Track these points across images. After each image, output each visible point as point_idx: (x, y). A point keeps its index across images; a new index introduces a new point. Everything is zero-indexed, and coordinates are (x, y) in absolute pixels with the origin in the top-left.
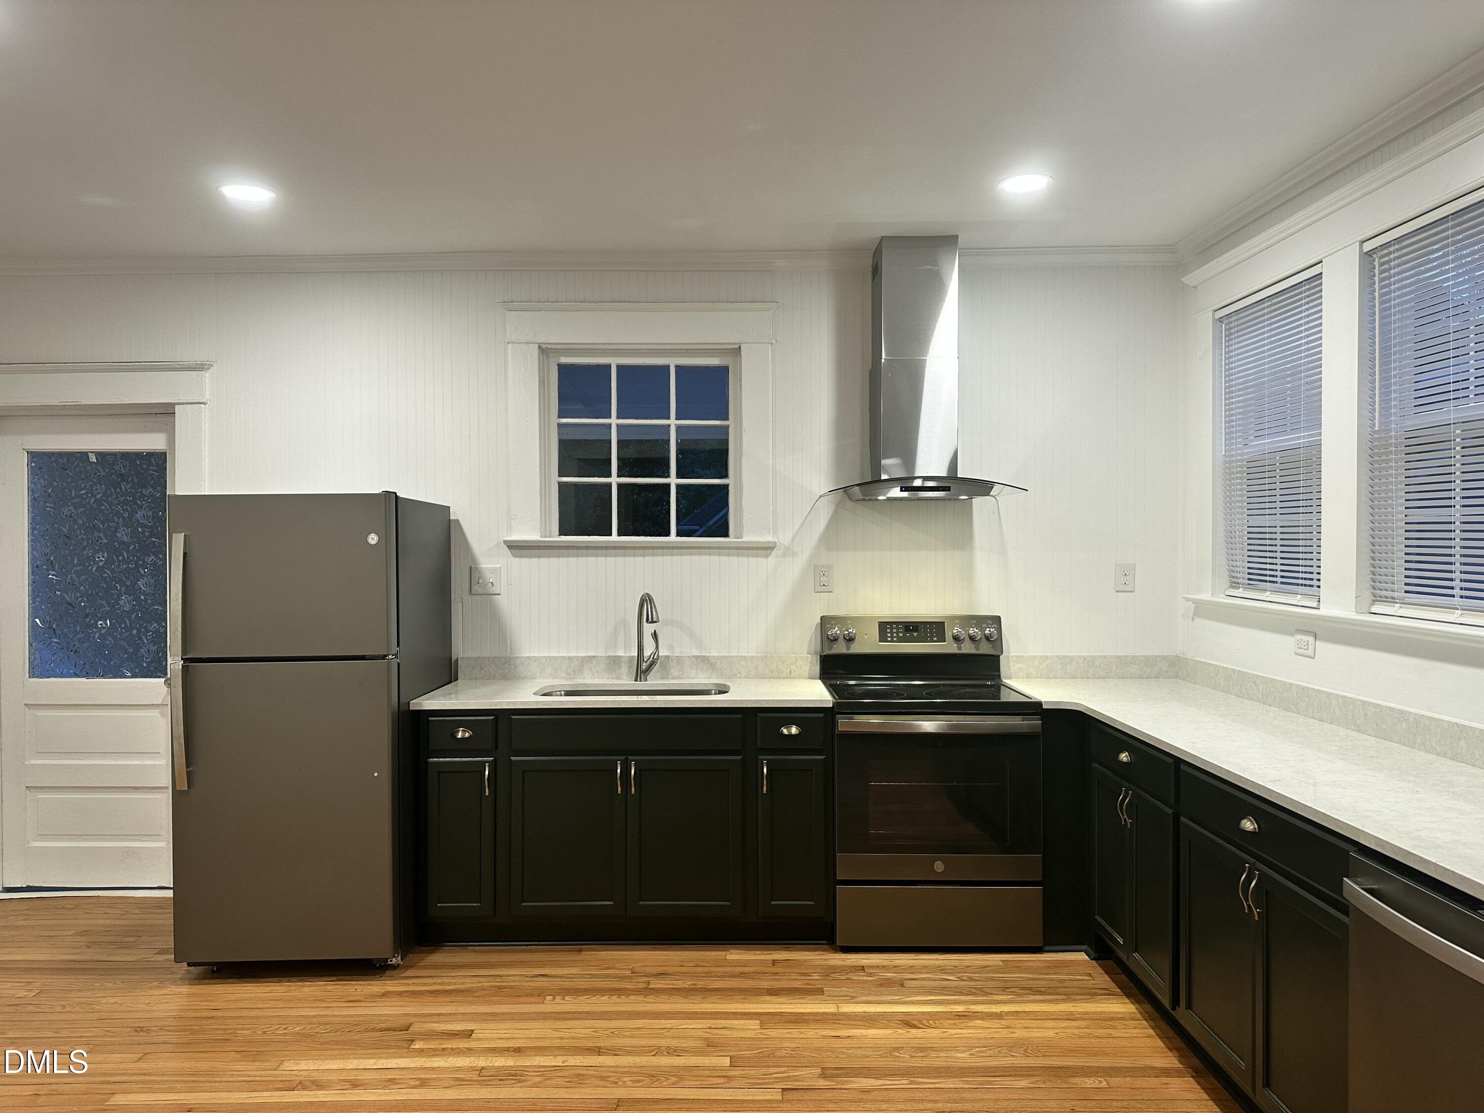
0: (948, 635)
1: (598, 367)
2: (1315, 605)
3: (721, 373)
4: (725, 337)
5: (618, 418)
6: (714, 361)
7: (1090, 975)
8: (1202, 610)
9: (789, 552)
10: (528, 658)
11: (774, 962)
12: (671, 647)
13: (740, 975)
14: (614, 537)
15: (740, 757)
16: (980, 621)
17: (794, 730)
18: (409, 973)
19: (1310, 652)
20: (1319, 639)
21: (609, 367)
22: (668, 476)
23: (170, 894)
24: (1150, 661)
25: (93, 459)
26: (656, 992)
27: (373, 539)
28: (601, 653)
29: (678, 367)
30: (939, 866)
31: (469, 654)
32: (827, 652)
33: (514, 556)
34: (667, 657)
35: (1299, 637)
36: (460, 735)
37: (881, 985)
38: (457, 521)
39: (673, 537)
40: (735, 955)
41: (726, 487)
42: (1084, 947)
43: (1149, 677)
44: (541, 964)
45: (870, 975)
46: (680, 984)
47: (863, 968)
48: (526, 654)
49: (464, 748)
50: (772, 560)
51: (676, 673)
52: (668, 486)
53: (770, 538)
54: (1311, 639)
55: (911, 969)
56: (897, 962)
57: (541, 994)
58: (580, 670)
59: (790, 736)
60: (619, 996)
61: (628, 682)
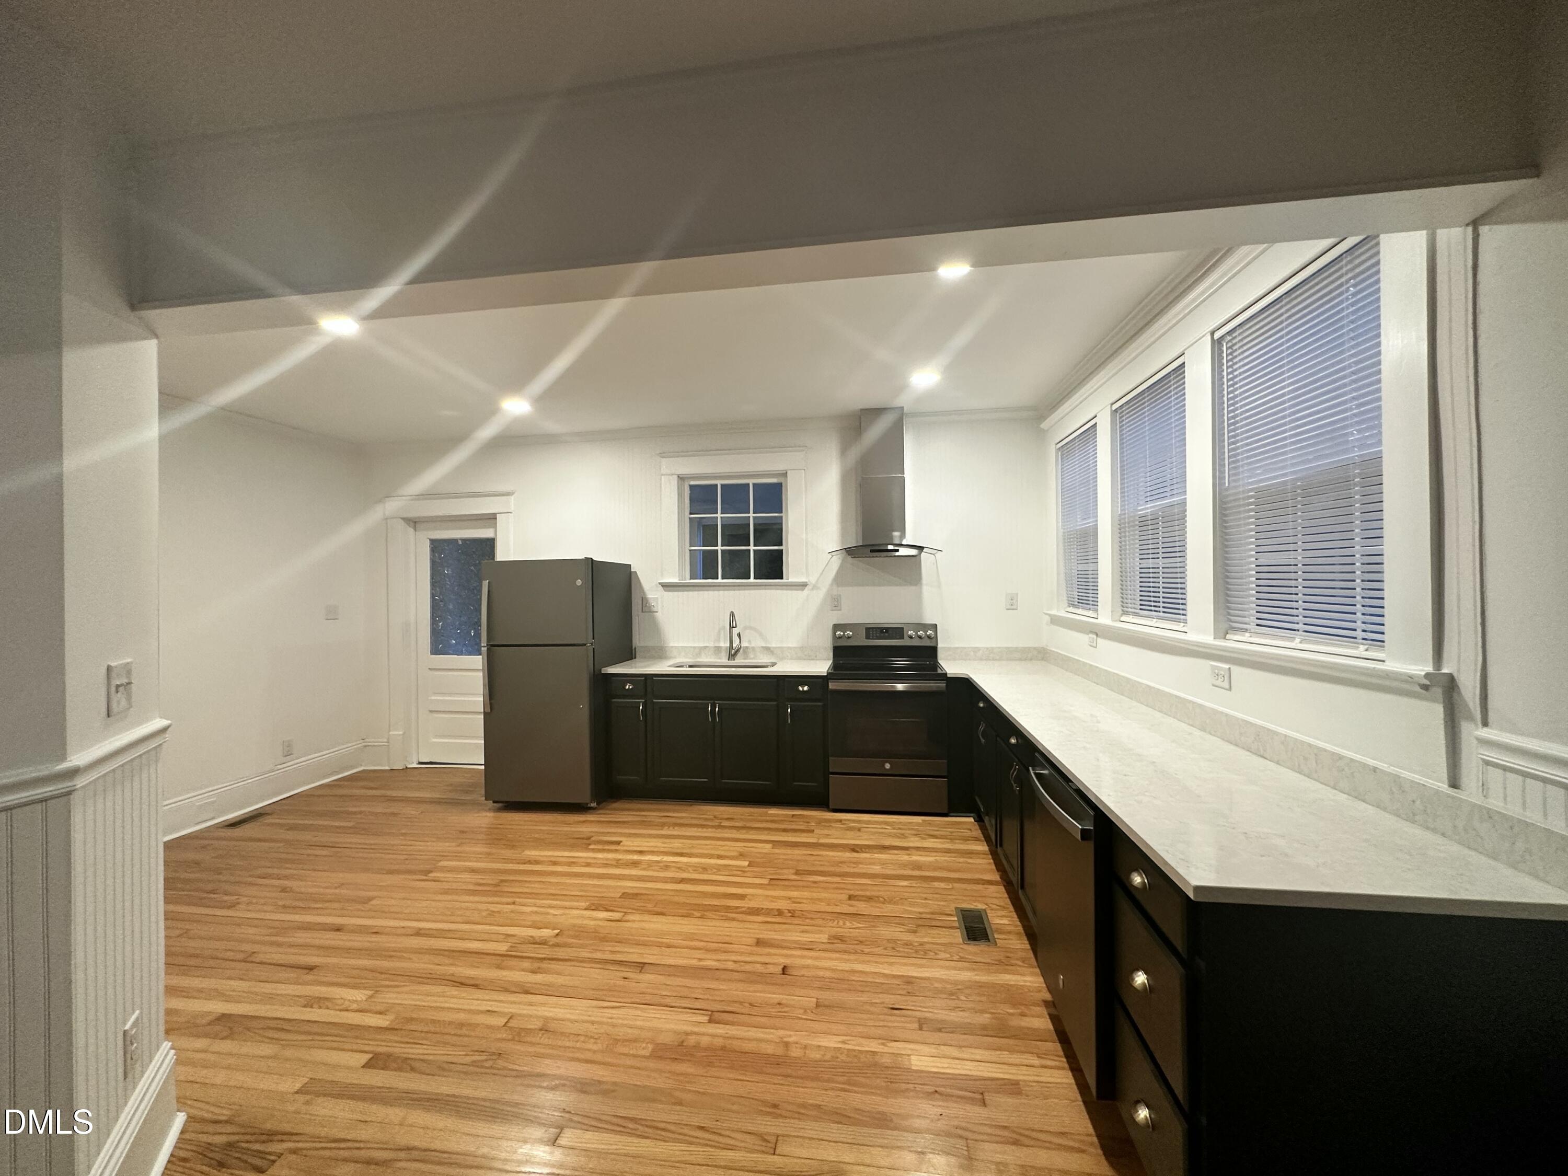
0: (905, 636)
1: (711, 485)
2: (1096, 616)
3: (779, 486)
4: (780, 467)
5: (722, 513)
6: (774, 480)
7: (970, 830)
8: (1055, 621)
9: (815, 587)
10: (672, 647)
11: (793, 816)
12: (749, 642)
13: (772, 821)
14: (720, 580)
15: (775, 703)
16: (925, 627)
17: (806, 688)
18: (601, 811)
19: (1094, 644)
20: (1100, 637)
21: (716, 485)
22: (749, 545)
23: (483, 767)
24: (1025, 650)
25: (460, 542)
26: (725, 827)
27: (579, 582)
28: (711, 644)
29: (754, 484)
30: (888, 766)
31: (642, 644)
32: (836, 645)
33: (665, 591)
34: (747, 647)
35: (1091, 635)
36: (627, 687)
37: (848, 830)
38: (635, 572)
39: (752, 580)
40: (773, 811)
41: (782, 551)
42: (972, 815)
43: (1026, 660)
44: (668, 811)
45: (843, 824)
46: (737, 824)
47: (841, 821)
48: (671, 645)
49: (630, 694)
50: (806, 591)
51: (752, 656)
52: (749, 550)
53: (803, 579)
54: (1095, 636)
55: (869, 822)
56: (861, 819)
57: (662, 825)
58: (699, 654)
59: (803, 691)
60: (703, 828)
61: (725, 661)
